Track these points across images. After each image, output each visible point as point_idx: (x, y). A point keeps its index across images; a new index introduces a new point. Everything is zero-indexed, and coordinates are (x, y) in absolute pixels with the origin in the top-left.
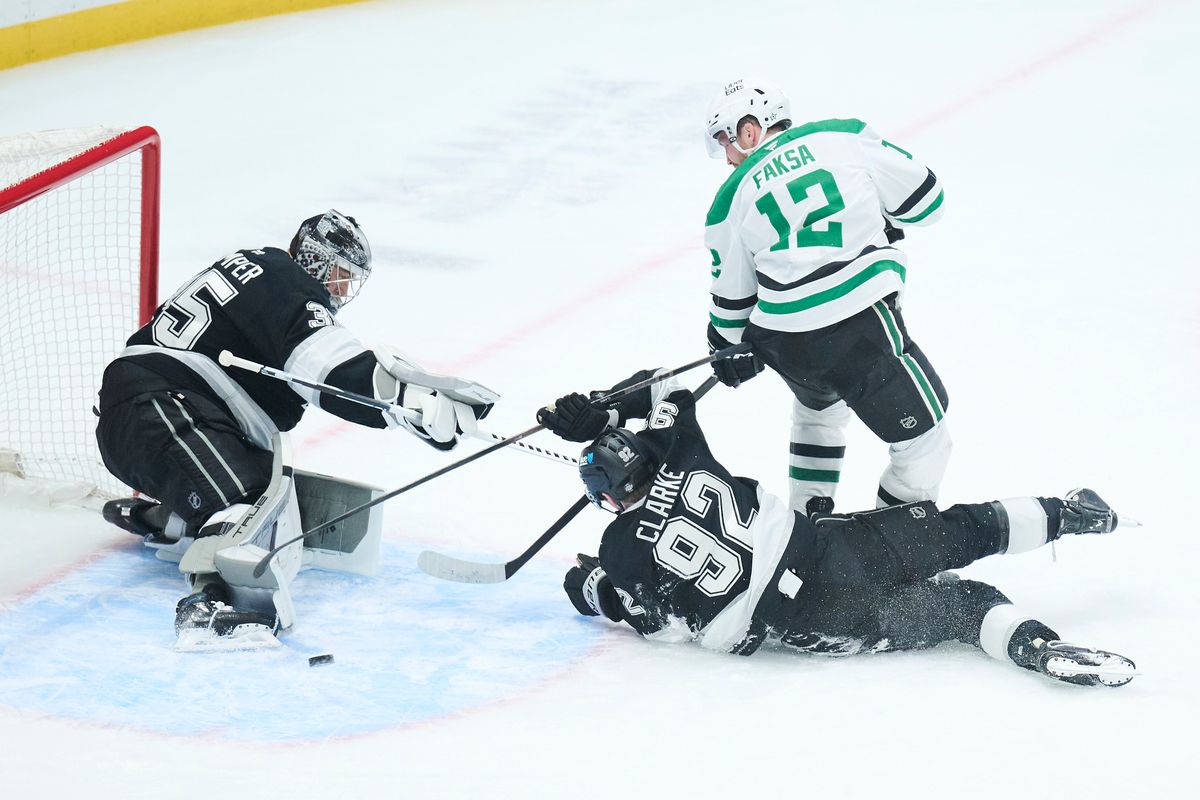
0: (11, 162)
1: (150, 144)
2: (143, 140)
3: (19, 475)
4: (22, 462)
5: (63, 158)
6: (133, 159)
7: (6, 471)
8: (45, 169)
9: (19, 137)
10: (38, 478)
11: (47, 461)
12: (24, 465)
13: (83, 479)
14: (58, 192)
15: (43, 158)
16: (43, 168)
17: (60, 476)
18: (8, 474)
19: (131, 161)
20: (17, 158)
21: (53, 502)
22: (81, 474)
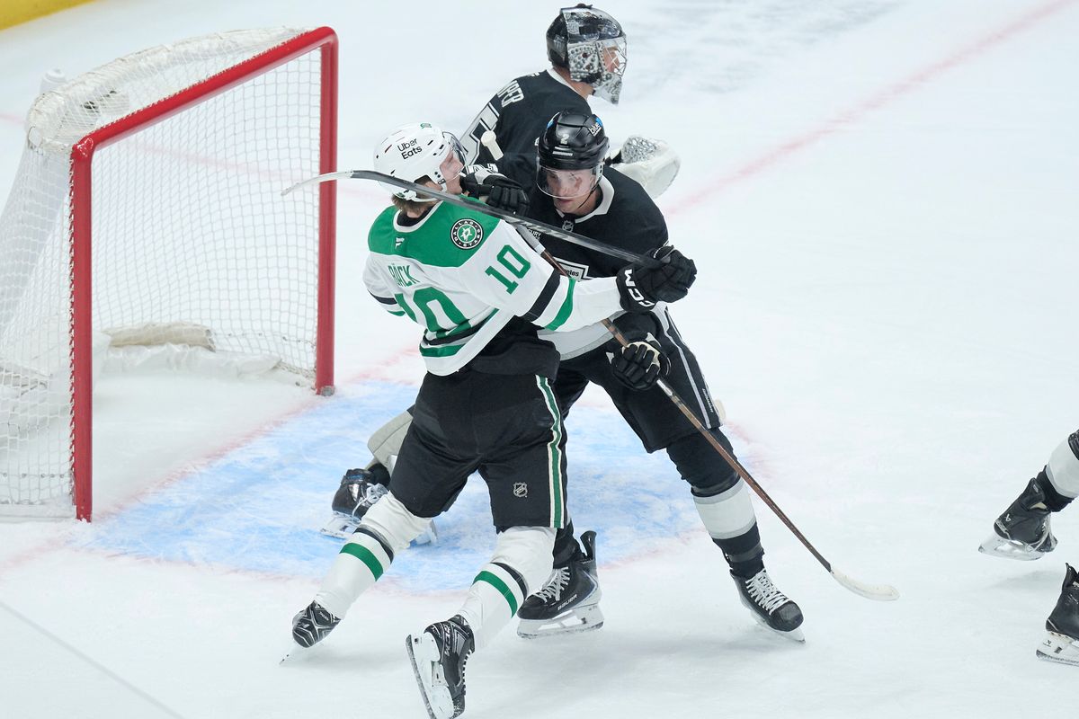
0: (199, 60)
1: (328, 43)
2: (322, 40)
3: (210, 349)
4: (213, 337)
5: (248, 56)
6: (313, 57)
7: (199, 345)
8: (232, 66)
9: (207, 38)
10: (227, 351)
11: (235, 336)
12: (214, 340)
13: (268, 352)
14: (244, 88)
15: (230, 56)
16: (230, 66)
17: (247, 350)
18: (200, 348)
19: (312, 59)
20: (206, 55)
21: (240, 374)
22: (267, 348)
